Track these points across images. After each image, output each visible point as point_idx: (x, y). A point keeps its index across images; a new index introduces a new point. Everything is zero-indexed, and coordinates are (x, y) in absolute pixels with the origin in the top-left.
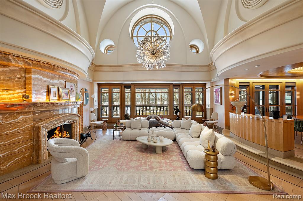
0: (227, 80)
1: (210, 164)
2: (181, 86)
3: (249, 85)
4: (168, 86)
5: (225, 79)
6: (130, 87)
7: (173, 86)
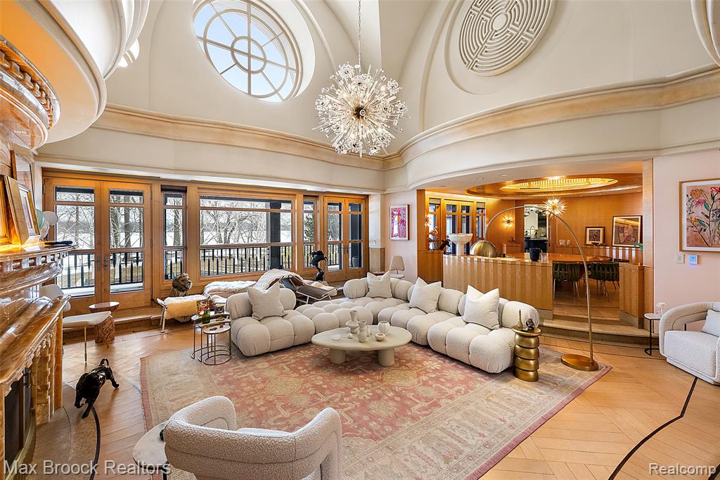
0: (421, 192)
1: (529, 354)
2: (321, 198)
3: (440, 205)
4: (292, 195)
5: (418, 190)
6: (185, 191)
7: (304, 196)
